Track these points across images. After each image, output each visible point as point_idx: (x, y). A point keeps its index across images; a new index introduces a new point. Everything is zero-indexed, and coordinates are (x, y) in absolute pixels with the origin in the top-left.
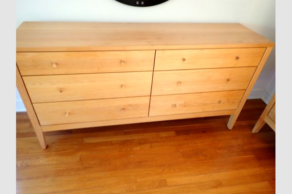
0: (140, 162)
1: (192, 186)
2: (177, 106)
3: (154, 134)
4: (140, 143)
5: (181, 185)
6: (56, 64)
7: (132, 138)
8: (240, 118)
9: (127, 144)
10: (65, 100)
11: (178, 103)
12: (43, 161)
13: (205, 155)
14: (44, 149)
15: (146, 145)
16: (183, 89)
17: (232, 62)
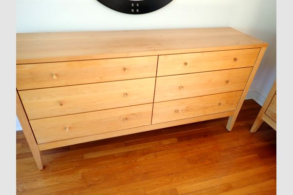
0: (147, 173)
1: (203, 192)
2: (180, 111)
3: (157, 143)
4: (144, 153)
5: (193, 192)
6: (56, 75)
7: (134, 149)
8: (239, 119)
9: (130, 156)
10: (65, 114)
11: (180, 108)
12: (41, 183)
13: (210, 159)
14: (41, 170)
15: (150, 155)
16: (185, 93)
17: (230, 64)
